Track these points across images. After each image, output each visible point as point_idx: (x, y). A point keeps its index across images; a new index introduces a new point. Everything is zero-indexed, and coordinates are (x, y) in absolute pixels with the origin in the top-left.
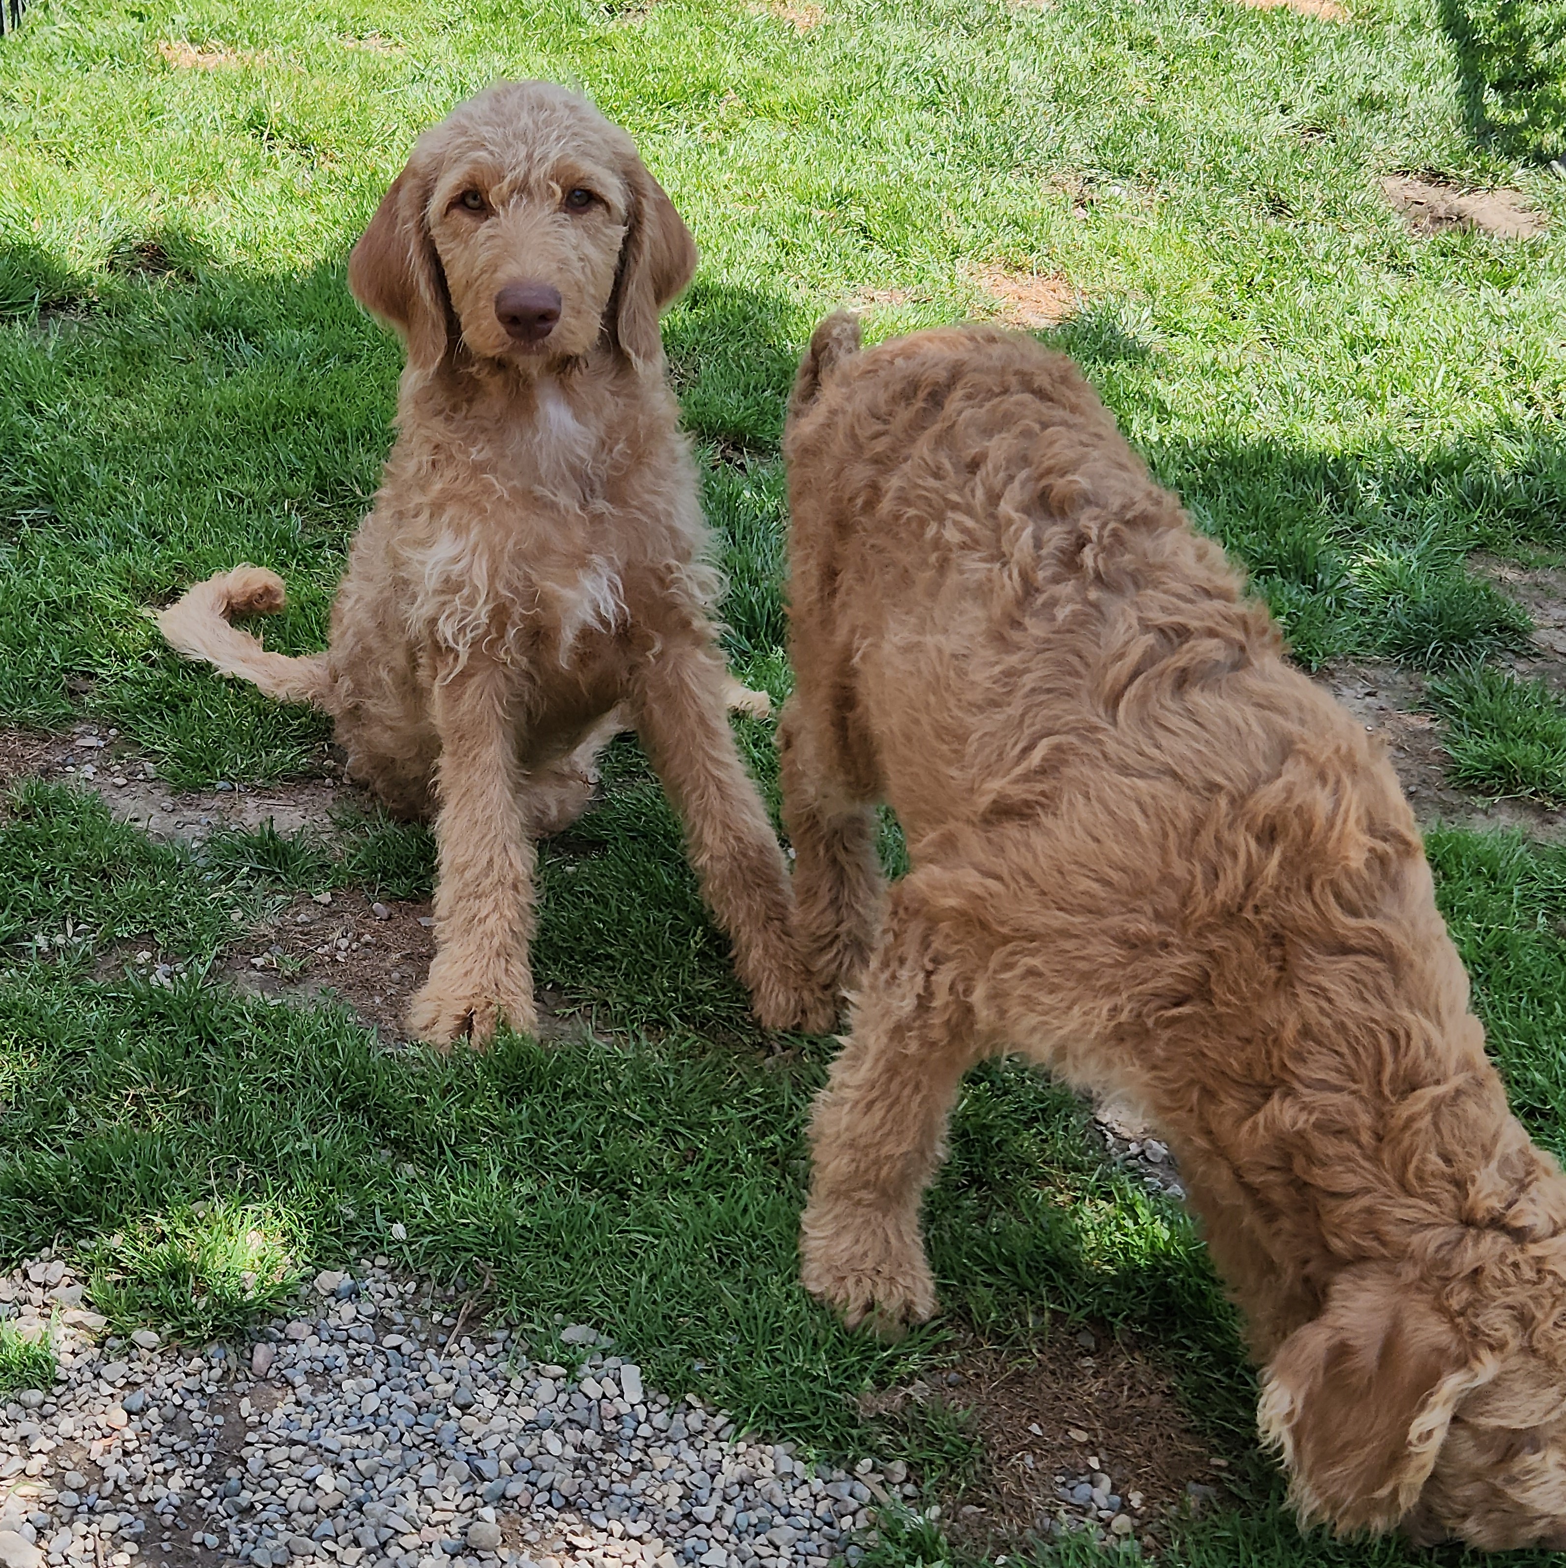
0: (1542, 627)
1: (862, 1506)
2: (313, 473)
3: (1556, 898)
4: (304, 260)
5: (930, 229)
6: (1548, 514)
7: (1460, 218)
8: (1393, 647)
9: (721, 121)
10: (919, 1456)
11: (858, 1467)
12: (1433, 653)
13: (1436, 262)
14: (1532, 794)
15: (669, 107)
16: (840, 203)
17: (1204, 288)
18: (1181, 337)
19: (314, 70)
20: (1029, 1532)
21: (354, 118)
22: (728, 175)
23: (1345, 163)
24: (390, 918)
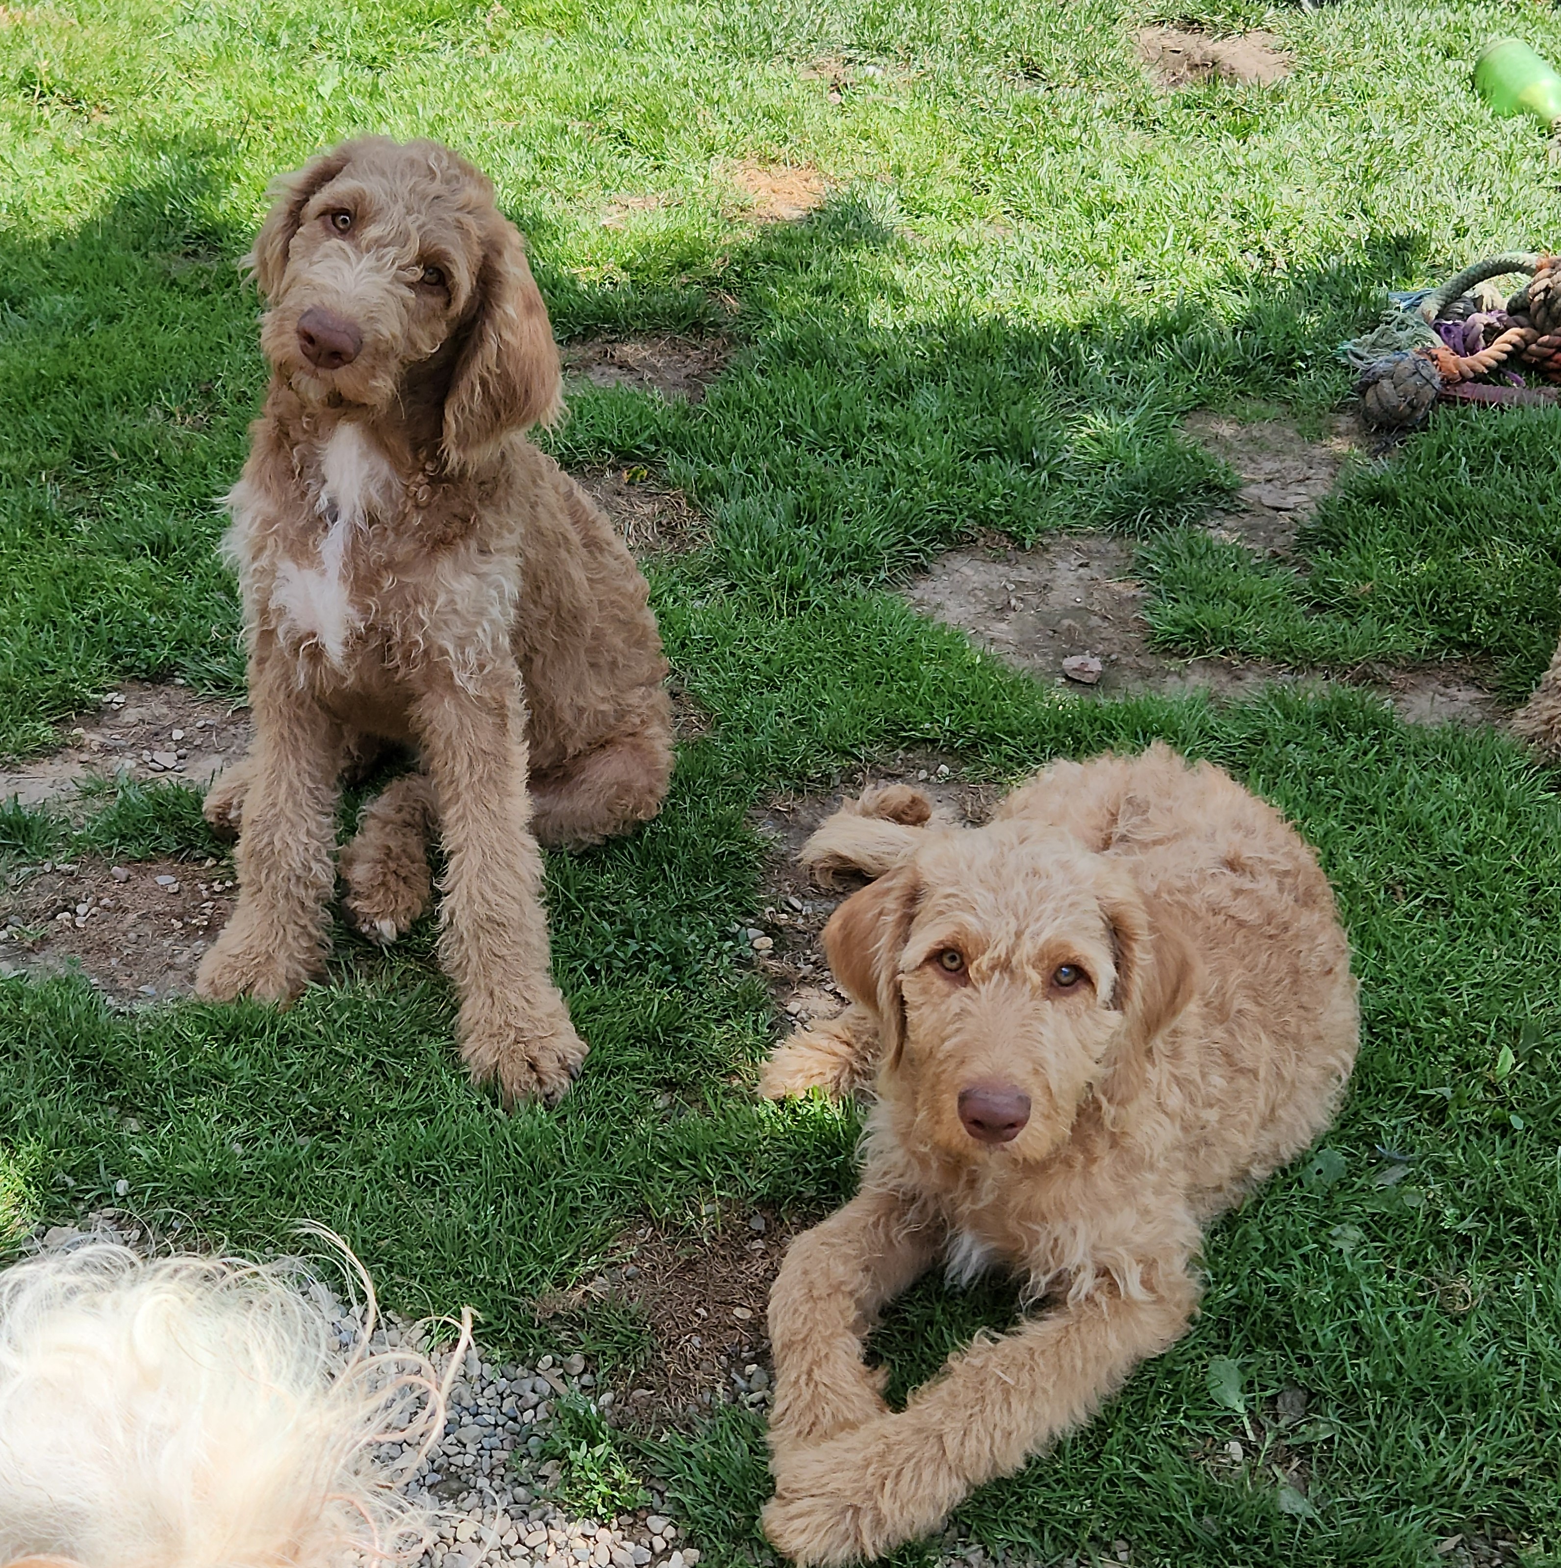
0: (1253, 481)
1: (542, 1399)
2: (69, 442)
3: (1234, 754)
4: (71, 221)
5: (686, 129)
6: (1264, 368)
7: (1214, 64)
8: (1105, 517)
9: (488, 34)
10: (593, 1348)
11: (540, 1364)
12: (1143, 519)
13: (1180, 115)
14: (1222, 653)
15: (436, 25)
16: (597, 111)
17: (952, 165)
18: (927, 218)
19: (85, 23)
20: (692, 1409)
21: (123, 70)
22: (491, 91)
23: (1100, 19)
24: (128, 880)
